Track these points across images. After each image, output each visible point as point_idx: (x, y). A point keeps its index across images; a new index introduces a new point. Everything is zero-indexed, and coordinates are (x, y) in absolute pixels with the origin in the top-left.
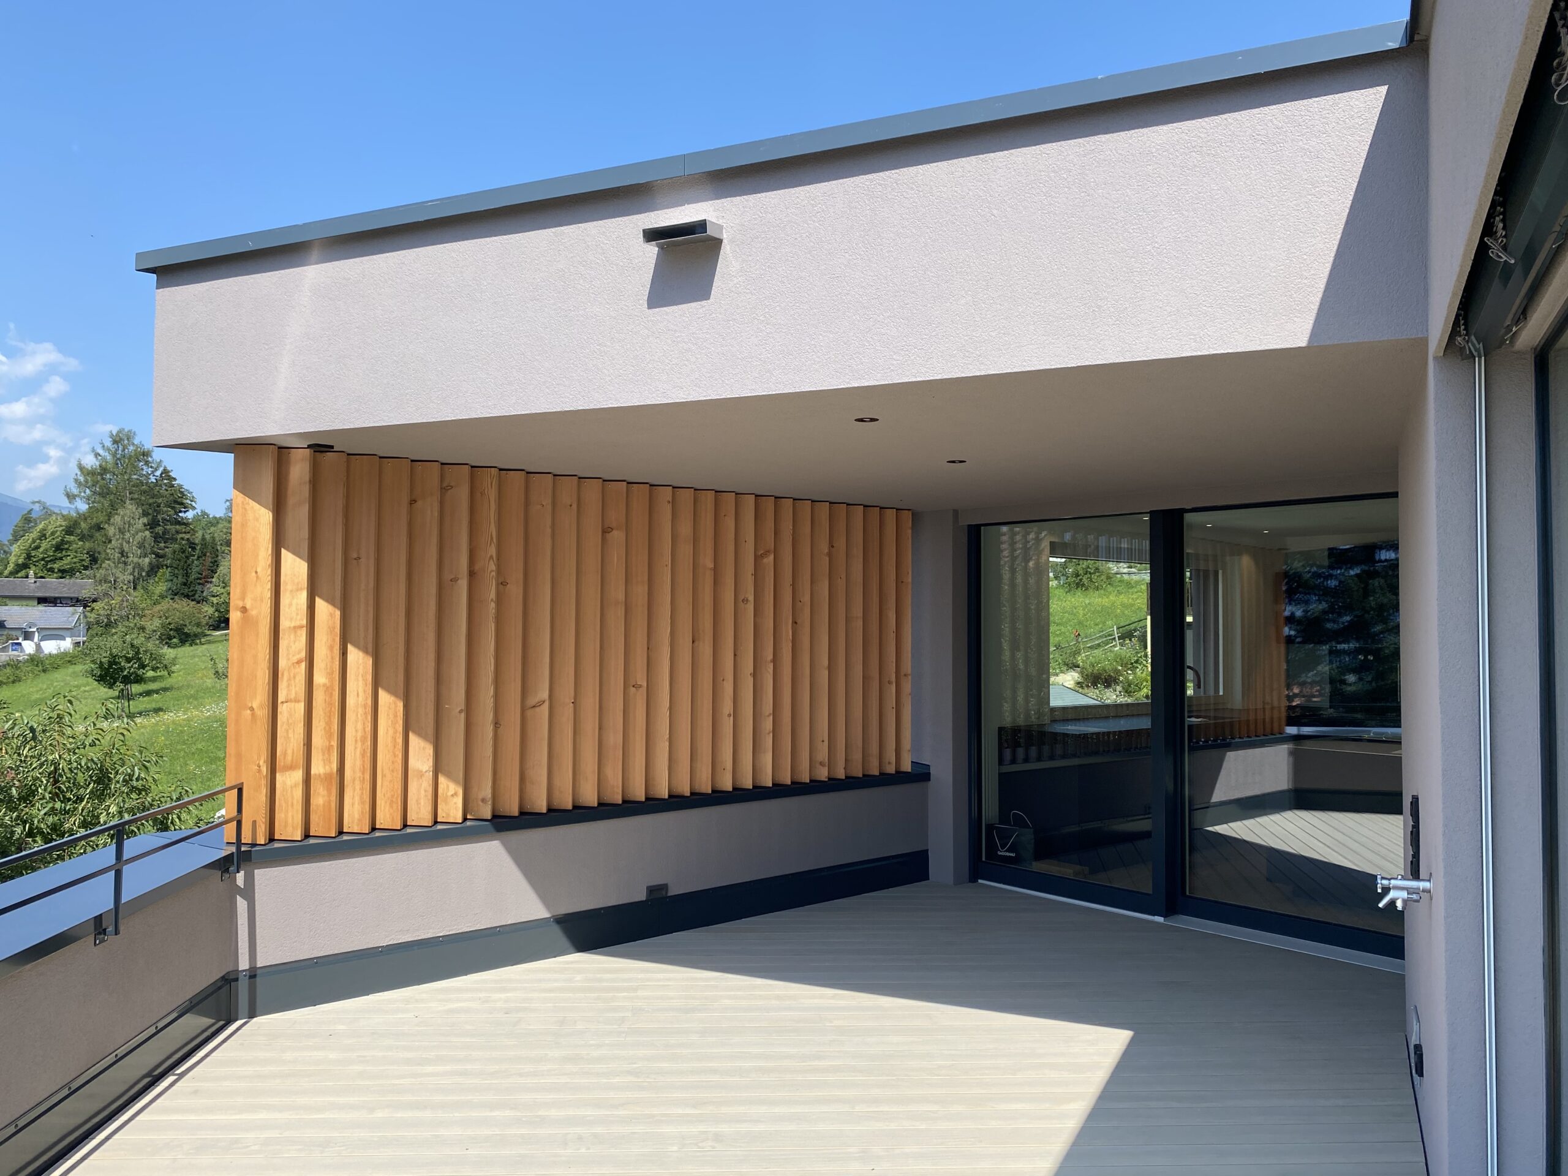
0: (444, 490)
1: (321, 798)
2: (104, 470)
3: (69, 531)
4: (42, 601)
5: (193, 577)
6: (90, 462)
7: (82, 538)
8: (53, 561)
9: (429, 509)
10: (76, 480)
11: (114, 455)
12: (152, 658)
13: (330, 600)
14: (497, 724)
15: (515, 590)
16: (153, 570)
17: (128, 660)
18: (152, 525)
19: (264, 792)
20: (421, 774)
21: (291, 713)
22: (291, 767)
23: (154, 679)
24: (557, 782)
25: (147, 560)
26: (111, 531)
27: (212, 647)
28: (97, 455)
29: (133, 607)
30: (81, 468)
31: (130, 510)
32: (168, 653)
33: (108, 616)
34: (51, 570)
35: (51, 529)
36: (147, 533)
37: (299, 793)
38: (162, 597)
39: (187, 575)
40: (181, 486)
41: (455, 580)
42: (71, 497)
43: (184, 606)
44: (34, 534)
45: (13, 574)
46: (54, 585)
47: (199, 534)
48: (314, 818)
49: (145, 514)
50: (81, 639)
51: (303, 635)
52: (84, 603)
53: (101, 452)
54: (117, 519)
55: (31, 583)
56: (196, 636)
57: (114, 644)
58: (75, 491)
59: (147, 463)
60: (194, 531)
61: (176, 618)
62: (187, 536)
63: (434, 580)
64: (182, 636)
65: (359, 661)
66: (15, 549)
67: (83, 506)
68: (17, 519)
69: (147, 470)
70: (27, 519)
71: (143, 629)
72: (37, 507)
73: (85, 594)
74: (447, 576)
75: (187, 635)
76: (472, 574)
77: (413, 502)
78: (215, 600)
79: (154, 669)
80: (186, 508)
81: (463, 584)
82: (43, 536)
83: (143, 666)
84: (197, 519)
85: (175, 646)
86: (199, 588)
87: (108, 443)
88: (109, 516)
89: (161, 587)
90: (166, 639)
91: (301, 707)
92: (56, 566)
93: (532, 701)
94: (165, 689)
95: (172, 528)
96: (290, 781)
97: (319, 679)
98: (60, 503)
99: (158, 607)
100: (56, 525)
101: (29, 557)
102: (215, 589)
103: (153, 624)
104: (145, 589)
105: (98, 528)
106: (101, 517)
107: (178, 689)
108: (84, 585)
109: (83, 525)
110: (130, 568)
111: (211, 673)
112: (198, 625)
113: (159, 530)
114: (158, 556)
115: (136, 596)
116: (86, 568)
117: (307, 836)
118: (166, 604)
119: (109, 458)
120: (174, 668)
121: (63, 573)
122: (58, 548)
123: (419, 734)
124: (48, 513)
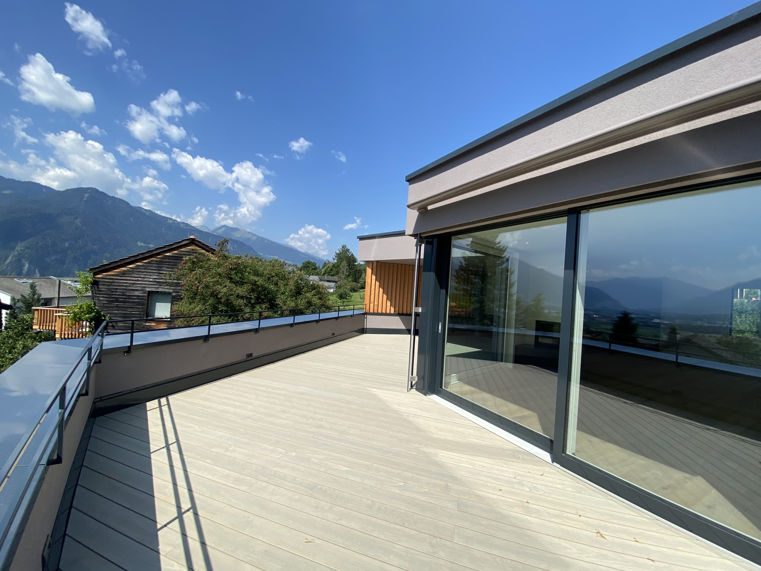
0: (393, 267)
1: (376, 308)
2: (340, 253)
3: (333, 267)
4: (328, 281)
5: (356, 278)
6: (338, 252)
7: (335, 268)
8: (330, 273)
9: (391, 270)
10: (335, 256)
11: (342, 250)
12: (348, 294)
13: (378, 282)
14: (399, 300)
15: (403, 282)
16: (349, 276)
17: (344, 294)
18: (349, 266)
19: (369, 306)
20: (388, 306)
21: (372, 296)
22: (372, 303)
23: (348, 299)
24: (408, 310)
25: (348, 273)
26: (341, 267)
27: (360, 293)
28: (339, 250)
29: (345, 283)
30: (336, 253)
31: (345, 262)
32: (351, 294)
33: (340, 285)
34: (330, 275)
35: (330, 266)
36: (347, 267)
37: (373, 307)
38: (350, 281)
39: (355, 277)
40: (355, 257)
41: (394, 280)
42: (334, 259)
43: (354, 284)
44: (327, 267)
45: (322, 275)
46: (330, 278)
47: (358, 268)
48: (375, 310)
49: (348, 263)
50: (335, 290)
51: (374, 286)
52: (336, 282)
53: (340, 249)
54: (342, 264)
55: (326, 277)
56: (357, 290)
57: (341, 291)
58: (335, 258)
59: (349, 252)
60: (357, 267)
61: (353, 286)
62: (356, 268)
63: (391, 279)
64: (354, 290)
65: (381, 290)
66: (323, 270)
67: (336, 261)
68: (323, 264)
69: (349, 254)
70: (325, 263)
71: (347, 288)
72: (327, 261)
73: (337, 280)
74: (393, 279)
75: (355, 290)
76: (397, 279)
77: (389, 269)
78: (361, 283)
79: (349, 297)
80: (356, 262)
81: (395, 280)
82: (328, 267)
83: (346, 296)
84: (358, 264)
85: (353, 292)
86: (358, 280)
87: (341, 248)
88: (341, 263)
89: (350, 279)
90: (351, 291)
91: (374, 295)
92: (330, 274)
93: (404, 298)
94: (351, 301)
95: (353, 266)
96: (372, 305)
97: (376, 292)
98: (331, 260)
99: (350, 284)
100: (331, 265)
101: (325, 272)
102: (361, 280)
103: (349, 287)
104: (347, 280)
105: (339, 266)
106: (339, 264)
107: (353, 301)
108: (336, 278)
109: (336, 265)
110: (344, 275)
111: (360, 298)
112: (357, 288)
113: (350, 267)
114: (350, 272)
115: (345, 281)
116: (336, 274)
117: (374, 312)
118: (351, 283)
119: (341, 251)
120: (353, 297)
121: (332, 275)
122: (331, 270)
123: (388, 300)
124: (329, 263)
